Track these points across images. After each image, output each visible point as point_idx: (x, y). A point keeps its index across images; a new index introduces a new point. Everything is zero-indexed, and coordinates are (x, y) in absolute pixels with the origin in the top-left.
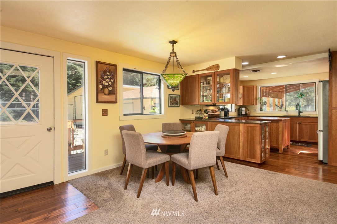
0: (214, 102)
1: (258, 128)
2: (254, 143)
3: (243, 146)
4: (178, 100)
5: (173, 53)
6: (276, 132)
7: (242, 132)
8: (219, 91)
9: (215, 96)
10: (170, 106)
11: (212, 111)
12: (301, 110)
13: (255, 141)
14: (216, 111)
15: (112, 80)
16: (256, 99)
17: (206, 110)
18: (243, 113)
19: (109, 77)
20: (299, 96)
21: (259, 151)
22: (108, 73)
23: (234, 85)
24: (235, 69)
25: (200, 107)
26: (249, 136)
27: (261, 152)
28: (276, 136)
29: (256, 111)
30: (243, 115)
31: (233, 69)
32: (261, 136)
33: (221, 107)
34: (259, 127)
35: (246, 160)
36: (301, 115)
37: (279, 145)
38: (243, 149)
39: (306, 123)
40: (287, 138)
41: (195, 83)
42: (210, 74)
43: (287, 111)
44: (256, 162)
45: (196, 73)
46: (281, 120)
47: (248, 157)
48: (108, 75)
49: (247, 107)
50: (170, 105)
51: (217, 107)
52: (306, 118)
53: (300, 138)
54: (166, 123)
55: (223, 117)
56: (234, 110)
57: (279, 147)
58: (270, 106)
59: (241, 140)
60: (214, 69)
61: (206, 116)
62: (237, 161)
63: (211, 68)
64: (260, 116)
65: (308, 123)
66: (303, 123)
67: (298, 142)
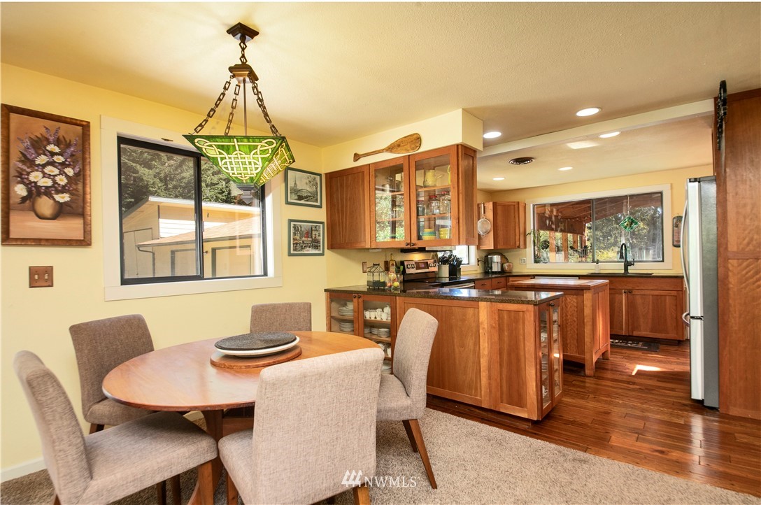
0: (409, 242)
1: (530, 314)
2: (518, 360)
3: (489, 369)
4: (319, 235)
5: (243, 70)
6: (575, 319)
7: (486, 327)
8: (424, 209)
9: (412, 222)
10: (292, 252)
11: (418, 265)
12: (629, 259)
13: (522, 353)
14: (427, 266)
15: (70, 171)
16: (525, 235)
17: (402, 263)
18: (496, 268)
19: (59, 159)
20: (625, 224)
21: (534, 384)
22: (51, 147)
23: (460, 191)
24: (462, 145)
25: (386, 256)
26: (506, 339)
27: (540, 383)
28: (577, 330)
29: (525, 262)
30: (496, 273)
31: (458, 145)
32: (537, 340)
33: (440, 255)
34: (532, 314)
35: (497, 410)
36: (630, 271)
37: (583, 352)
38: (490, 378)
39: (643, 292)
40: (603, 334)
41: (361, 189)
42: (398, 163)
43: (598, 262)
44: (525, 416)
45: (363, 162)
46: (588, 288)
47: (505, 401)
48: (53, 154)
49: (506, 254)
50: (295, 250)
51: (432, 253)
52: (642, 280)
53: (630, 327)
54: (262, 306)
55: (447, 280)
56: (473, 260)
57: (584, 359)
58: (558, 250)
59: (484, 349)
60: (408, 147)
61: (394, 280)
62: (473, 409)
63: (399, 146)
64: (533, 276)
65: (647, 292)
66: (636, 292)
67: (626, 338)
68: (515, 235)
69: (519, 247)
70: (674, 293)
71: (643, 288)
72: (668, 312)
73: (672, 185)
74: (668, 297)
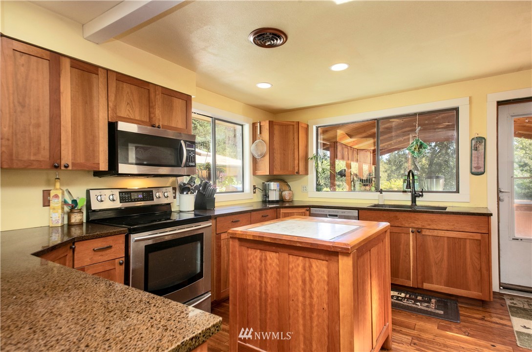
12: (417, 189)
14: (149, 196)
16: (307, 161)
18: (274, 196)
20: (413, 149)
30: (274, 202)
39: (435, 233)
43: (381, 191)
52: (433, 216)
56: (249, 187)
65: (441, 233)
66: (427, 232)
67: (414, 291)
68: (294, 159)
69: (298, 173)
70: (478, 237)
71: (435, 227)
72: (469, 260)
73: (470, 98)
74: (468, 241)
